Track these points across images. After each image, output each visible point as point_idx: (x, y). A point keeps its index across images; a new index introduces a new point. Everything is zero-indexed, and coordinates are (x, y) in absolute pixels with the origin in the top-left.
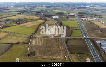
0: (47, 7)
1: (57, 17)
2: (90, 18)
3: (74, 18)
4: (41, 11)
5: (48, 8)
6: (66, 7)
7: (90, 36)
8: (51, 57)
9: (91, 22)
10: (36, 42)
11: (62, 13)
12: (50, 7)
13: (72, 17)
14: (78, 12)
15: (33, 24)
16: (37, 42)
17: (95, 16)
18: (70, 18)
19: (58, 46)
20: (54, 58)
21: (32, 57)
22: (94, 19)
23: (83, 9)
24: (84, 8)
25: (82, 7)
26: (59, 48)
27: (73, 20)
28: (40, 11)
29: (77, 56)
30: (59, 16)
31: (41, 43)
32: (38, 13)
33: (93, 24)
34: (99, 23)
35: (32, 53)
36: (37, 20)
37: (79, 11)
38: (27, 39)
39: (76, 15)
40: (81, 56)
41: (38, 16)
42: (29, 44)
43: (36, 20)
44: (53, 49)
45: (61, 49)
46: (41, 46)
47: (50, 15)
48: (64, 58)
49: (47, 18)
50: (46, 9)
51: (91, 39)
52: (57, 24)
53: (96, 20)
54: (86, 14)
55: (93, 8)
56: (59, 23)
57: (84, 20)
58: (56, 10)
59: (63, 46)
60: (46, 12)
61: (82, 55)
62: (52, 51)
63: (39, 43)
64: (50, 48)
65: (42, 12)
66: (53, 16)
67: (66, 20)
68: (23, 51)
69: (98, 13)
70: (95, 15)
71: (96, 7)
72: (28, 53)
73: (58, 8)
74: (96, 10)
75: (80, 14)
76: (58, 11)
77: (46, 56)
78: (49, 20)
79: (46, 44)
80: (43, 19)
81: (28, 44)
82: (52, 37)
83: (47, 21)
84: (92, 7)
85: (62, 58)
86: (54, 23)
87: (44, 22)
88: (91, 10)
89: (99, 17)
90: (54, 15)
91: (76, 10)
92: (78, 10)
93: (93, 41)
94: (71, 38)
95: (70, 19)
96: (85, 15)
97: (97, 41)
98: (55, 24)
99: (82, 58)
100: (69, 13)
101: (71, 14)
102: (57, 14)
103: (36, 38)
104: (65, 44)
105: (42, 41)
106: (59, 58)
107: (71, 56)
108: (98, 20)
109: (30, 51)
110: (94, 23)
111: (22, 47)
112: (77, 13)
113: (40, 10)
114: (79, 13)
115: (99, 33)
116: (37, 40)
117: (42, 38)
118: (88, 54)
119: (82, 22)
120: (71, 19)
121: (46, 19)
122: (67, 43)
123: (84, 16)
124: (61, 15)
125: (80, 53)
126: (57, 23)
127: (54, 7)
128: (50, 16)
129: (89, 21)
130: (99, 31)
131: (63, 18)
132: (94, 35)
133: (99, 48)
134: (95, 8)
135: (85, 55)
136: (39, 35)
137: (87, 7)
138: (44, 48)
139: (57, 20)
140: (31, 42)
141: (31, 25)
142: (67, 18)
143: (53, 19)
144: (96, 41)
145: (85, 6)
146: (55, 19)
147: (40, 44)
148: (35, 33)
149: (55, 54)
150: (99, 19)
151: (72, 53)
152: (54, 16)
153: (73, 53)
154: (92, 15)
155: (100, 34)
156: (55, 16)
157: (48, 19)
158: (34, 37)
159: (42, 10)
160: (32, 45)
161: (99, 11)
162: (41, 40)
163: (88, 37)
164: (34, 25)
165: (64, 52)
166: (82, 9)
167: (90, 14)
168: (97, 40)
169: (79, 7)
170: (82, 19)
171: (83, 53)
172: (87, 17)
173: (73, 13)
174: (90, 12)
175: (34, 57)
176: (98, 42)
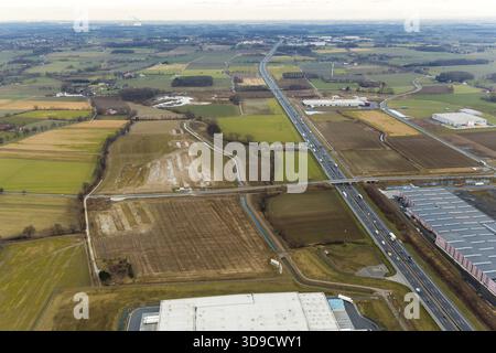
0: (113, 52)
1: (186, 101)
2: (341, 97)
3: (270, 103)
4: (89, 70)
5: (120, 57)
6: (214, 47)
7: (355, 175)
8: (211, 273)
9: (348, 113)
10: (117, 220)
11: (207, 81)
12: (132, 52)
13: (257, 97)
14: (278, 71)
15: (69, 143)
16: (125, 221)
17: (361, 89)
18: (248, 103)
19: (230, 225)
20: (228, 275)
21: (122, 284)
22: (357, 101)
23: (302, 58)
24: (306, 51)
25: (295, 48)
26: (236, 233)
27: (267, 112)
28: (80, 71)
29: (319, 254)
30: (192, 92)
31: (146, 221)
32: (75, 82)
33: (359, 121)
34: (383, 116)
35: (115, 268)
36: (86, 119)
37: (283, 66)
38: (62, 211)
39: (273, 86)
40: (337, 254)
41: (80, 100)
42: (87, 231)
43: (80, 120)
44: (212, 242)
45: (244, 236)
46: (150, 234)
47: (145, 89)
48: (267, 270)
49: (132, 106)
50: (110, 62)
51: (361, 183)
52: (195, 134)
53: (367, 105)
54: (319, 81)
55: (343, 50)
56: (204, 129)
57: (316, 108)
58: (166, 63)
59: (251, 222)
60: (115, 75)
61: (337, 247)
62: (209, 249)
63: (135, 223)
64: (197, 237)
65: (94, 79)
66: (164, 93)
67: (233, 113)
68: (66, 265)
69: (370, 74)
70: (362, 85)
71: (356, 46)
72: (97, 271)
73: (172, 52)
74: (361, 59)
75: (290, 82)
76: (181, 70)
77: (187, 270)
78: (148, 116)
79: (170, 225)
80: (114, 112)
81: (78, 232)
82: (191, 192)
83: (137, 119)
84: (339, 46)
85: (259, 270)
86: (178, 131)
87: (127, 128)
88: (336, 59)
89: (377, 89)
90: (167, 89)
91: (266, 60)
92: (279, 63)
93: (371, 193)
94: (277, 189)
95: (249, 107)
96: (315, 86)
97: (384, 189)
98: (185, 131)
99: (340, 258)
100: (237, 80)
101: (248, 82)
102: (181, 84)
103: (110, 202)
104: (259, 215)
105: (148, 212)
106: (249, 270)
107: (296, 259)
108: (374, 104)
109: (104, 261)
110: (361, 118)
111: (56, 249)
112: (279, 76)
113: (77, 65)
114: (287, 76)
115: (387, 157)
116: (120, 210)
117: (142, 202)
118: (362, 241)
119: (308, 116)
120: (253, 108)
121: (129, 110)
122: (263, 209)
123: (310, 88)
124: (202, 89)
125: (328, 243)
126: (193, 126)
127: (153, 51)
128: (145, 96)
129: (338, 110)
130: (388, 148)
131: (214, 102)
132: (372, 169)
133: (396, 216)
134: (352, 50)
135: (350, 246)
136: (119, 187)
137: (319, 48)
138: (167, 242)
139: (188, 113)
140: (92, 225)
141: (61, 146)
142: (235, 100)
143: (167, 109)
144: (383, 192)
145: (306, 44)
146: (176, 111)
147: (144, 229)
148: (95, 184)
149: (225, 259)
150: (379, 102)
151: (295, 245)
152: (167, 98)
153: (302, 246)
154: (347, 81)
155: (391, 163)
156: (170, 94)
157: (141, 111)
158: (99, 199)
159: (91, 66)
160: (104, 235)
161: (374, 63)
162: (141, 212)
163: (349, 177)
164: (73, 147)
165: (261, 247)
166: (298, 57)
167: (335, 81)
168: (384, 185)
169: (279, 49)
170: (306, 102)
171: (340, 240)
172: (326, 95)
173: (258, 75)
174: (335, 71)
175: (130, 281)
176: (389, 194)
